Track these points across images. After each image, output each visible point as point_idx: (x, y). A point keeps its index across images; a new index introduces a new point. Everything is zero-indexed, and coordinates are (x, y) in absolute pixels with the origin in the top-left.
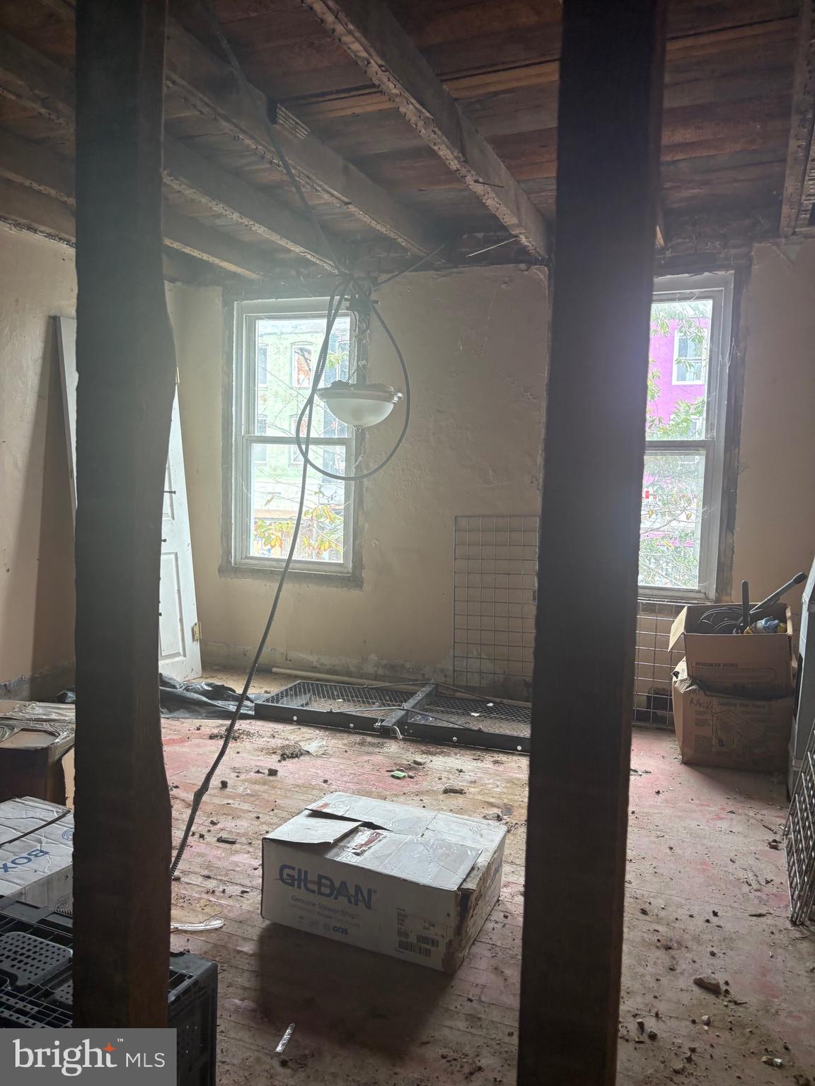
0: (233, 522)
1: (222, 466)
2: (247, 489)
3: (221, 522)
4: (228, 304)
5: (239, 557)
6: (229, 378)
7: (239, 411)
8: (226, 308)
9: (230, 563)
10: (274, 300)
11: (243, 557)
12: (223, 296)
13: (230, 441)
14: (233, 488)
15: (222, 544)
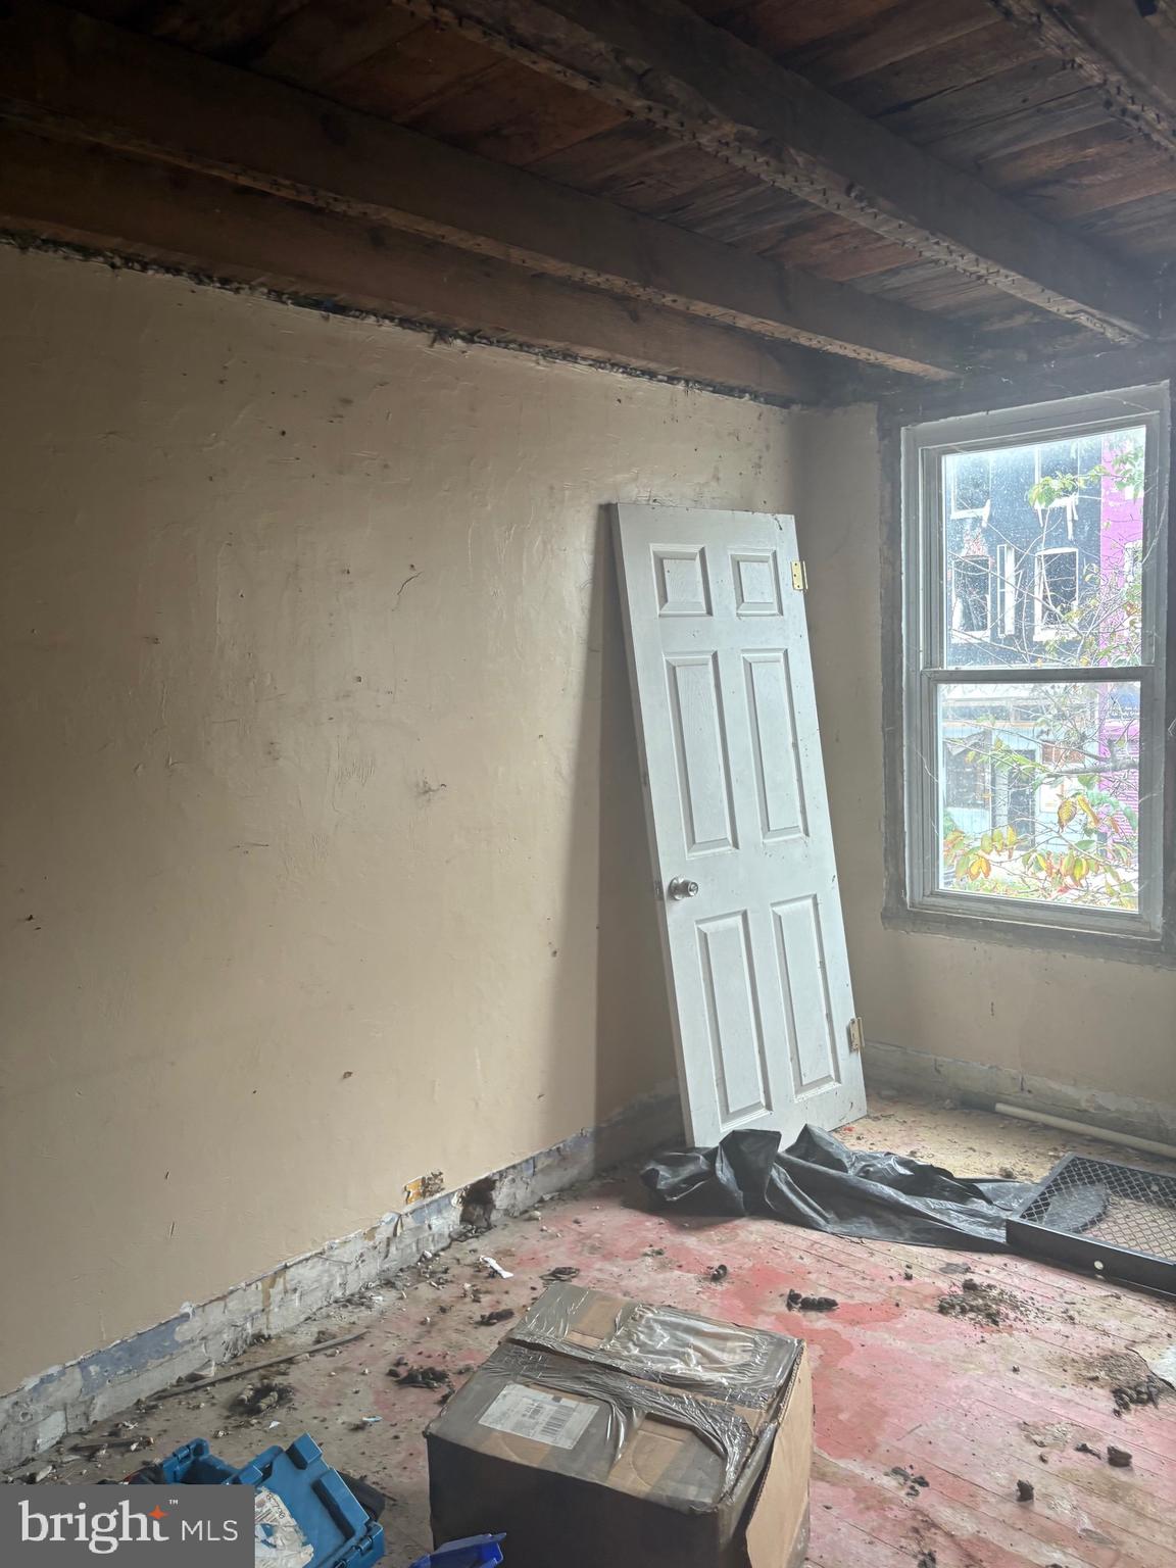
0: (906, 829)
1: (883, 728)
2: (932, 770)
3: (883, 829)
4: (889, 434)
5: (918, 891)
6: (894, 570)
7: (912, 626)
8: (886, 442)
9: (904, 903)
10: (982, 414)
11: (928, 892)
12: (878, 419)
13: (897, 683)
14: (905, 768)
15: (887, 869)
